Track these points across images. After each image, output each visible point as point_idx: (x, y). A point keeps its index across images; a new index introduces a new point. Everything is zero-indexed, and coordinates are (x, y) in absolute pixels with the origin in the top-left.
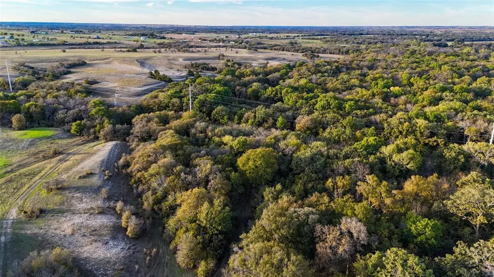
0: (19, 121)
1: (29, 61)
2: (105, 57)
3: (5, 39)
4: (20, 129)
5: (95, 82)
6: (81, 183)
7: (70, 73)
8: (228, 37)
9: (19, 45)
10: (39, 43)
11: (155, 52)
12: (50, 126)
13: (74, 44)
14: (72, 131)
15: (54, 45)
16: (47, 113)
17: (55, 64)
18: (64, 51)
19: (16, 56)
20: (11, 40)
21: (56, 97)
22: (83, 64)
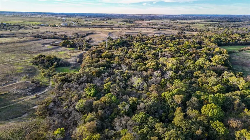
0: (69, 46)
1: (78, 32)
2: (101, 31)
3: (75, 24)
4: (69, 48)
5: (91, 39)
6: (75, 56)
7: (87, 36)
8: (162, 22)
9: (78, 26)
10: (85, 25)
11: (118, 30)
12: (74, 48)
13: (96, 26)
14: (78, 49)
15: (89, 26)
16: (75, 45)
17: (84, 33)
18: (90, 29)
19: (75, 30)
20: (76, 24)
21: (78, 42)
22: (93, 33)
